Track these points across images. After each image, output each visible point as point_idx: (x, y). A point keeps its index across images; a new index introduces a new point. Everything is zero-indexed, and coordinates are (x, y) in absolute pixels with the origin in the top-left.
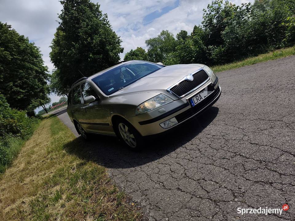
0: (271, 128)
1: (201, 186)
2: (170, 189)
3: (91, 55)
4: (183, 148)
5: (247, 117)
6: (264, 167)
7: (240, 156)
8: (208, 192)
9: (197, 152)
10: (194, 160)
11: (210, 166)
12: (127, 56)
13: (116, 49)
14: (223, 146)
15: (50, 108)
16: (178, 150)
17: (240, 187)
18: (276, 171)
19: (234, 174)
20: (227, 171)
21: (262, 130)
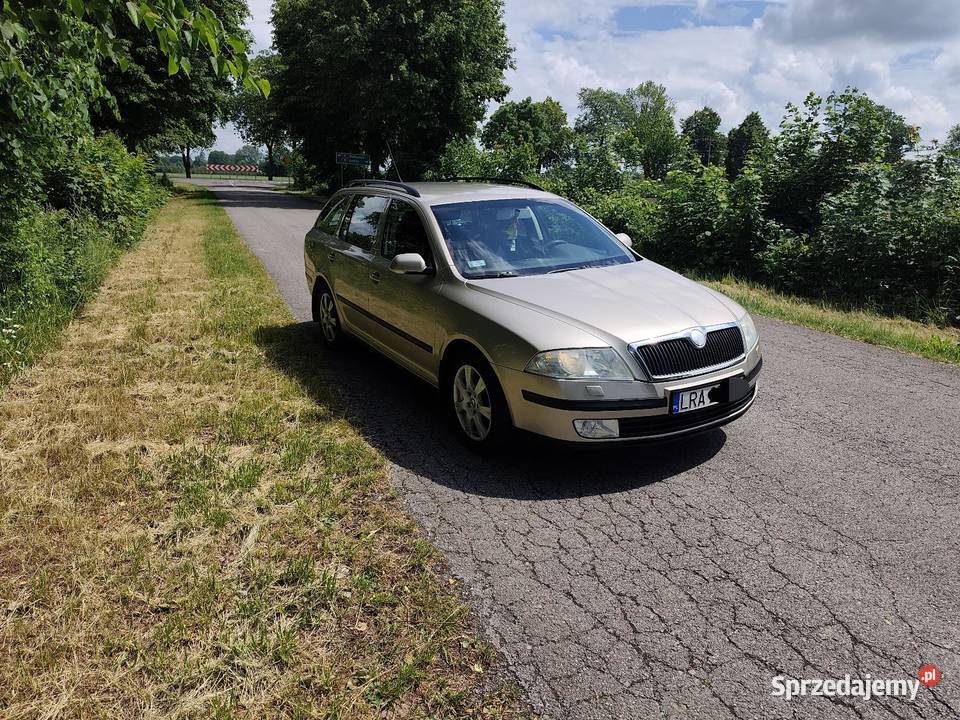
0: (834, 552)
1: (623, 612)
2: (548, 586)
3: (403, 68)
4: (603, 500)
5: (791, 499)
6: (780, 632)
7: (737, 585)
8: (635, 631)
9: (637, 527)
10: (622, 543)
11: (657, 574)
12: (505, 112)
13: (485, 81)
14: (704, 543)
15: (198, 162)
16: (589, 501)
17: (710, 650)
18: (800, 653)
19: (707, 619)
20: (694, 605)
21: (810, 548)
